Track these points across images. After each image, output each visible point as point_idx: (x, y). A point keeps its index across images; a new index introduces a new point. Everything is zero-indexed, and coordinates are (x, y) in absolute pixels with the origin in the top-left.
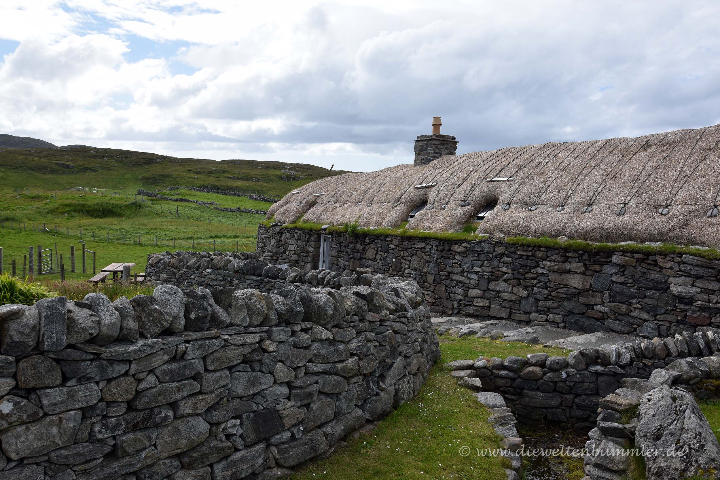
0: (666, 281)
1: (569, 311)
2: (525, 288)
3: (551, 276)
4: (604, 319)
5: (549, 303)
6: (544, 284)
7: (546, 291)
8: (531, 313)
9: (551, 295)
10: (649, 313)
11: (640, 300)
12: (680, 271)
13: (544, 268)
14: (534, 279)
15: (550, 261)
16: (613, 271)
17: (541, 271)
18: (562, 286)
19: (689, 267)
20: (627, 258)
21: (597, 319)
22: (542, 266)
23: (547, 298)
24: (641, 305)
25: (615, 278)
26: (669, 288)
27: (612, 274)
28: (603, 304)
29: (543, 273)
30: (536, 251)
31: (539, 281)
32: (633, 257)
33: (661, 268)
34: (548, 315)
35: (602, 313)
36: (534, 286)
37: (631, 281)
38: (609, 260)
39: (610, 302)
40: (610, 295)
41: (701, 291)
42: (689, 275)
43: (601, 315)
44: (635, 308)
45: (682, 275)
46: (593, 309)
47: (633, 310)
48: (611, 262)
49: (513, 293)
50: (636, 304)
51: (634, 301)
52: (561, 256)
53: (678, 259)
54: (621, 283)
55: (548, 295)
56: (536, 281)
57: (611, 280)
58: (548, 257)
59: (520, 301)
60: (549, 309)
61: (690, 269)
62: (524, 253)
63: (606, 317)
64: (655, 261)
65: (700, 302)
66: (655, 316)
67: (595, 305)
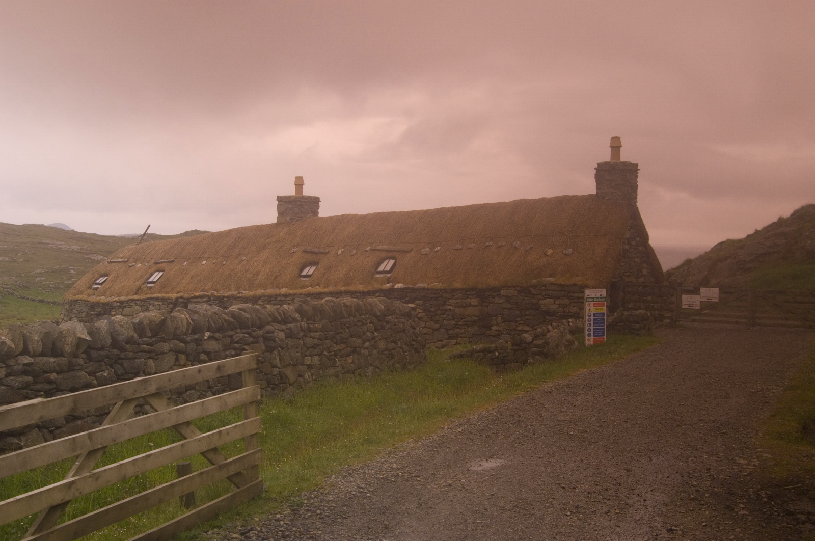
0: (538, 303)
1: (472, 334)
2: (437, 322)
3: (457, 310)
4: (499, 335)
5: (457, 330)
6: (452, 316)
7: (453, 322)
8: (443, 340)
9: (458, 325)
10: (529, 326)
11: (522, 318)
12: (546, 295)
13: (450, 305)
14: (444, 314)
15: (455, 299)
16: (502, 301)
17: (449, 307)
18: (466, 317)
19: (551, 292)
20: (511, 291)
21: (494, 336)
22: (448, 303)
23: (456, 327)
24: (524, 321)
25: (504, 305)
26: (540, 307)
27: (502, 303)
28: (497, 325)
29: (450, 309)
30: (443, 293)
31: (448, 315)
32: (515, 290)
33: (534, 295)
36: (444, 319)
37: (515, 306)
38: (499, 293)
39: (502, 322)
40: (502, 318)
41: (559, 307)
42: (551, 297)
43: (496, 332)
44: (520, 324)
45: (548, 298)
46: (491, 329)
47: (518, 325)
48: (500, 294)
49: (426, 327)
50: (520, 321)
51: (518, 319)
52: (463, 295)
53: (543, 288)
54: (509, 309)
55: (456, 325)
56: (445, 316)
57: (502, 308)
58: (453, 296)
59: (433, 333)
60: (457, 334)
61: (552, 293)
62: (434, 296)
63: (500, 333)
64: (530, 291)
65: (559, 313)
66: (533, 327)
67: (492, 326)
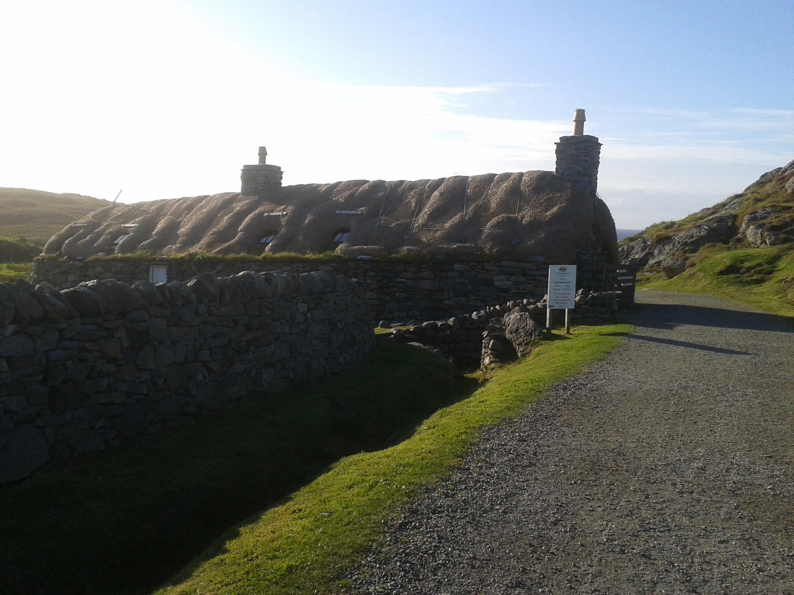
0: (491, 279)
1: (424, 307)
2: (388, 294)
3: (409, 283)
4: (450, 310)
5: (408, 303)
6: (404, 289)
7: (405, 294)
8: (394, 312)
9: (409, 297)
10: (481, 302)
11: (475, 293)
12: (500, 271)
13: (403, 278)
14: (395, 286)
15: (407, 272)
16: (455, 276)
18: (418, 289)
19: (505, 268)
21: (445, 311)
22: (401, 276)
25: (457, 280)
26: (493, 283)
27: (454, 278)
28: (449, 299)
29: (402, 282)
31: (400, 288)
32: (469, 265)
33: (488, 270)
34: (408, 312)
35: (449, 305)
37: (468, 281)
38: (452, 267)
39: (454, 297)
40: (454, 292)
42: (505, 273)
43: (448, 307)
45: (501, 274)
46: (442, 303)
47: (470, 300)
48: (453, 269)
49: (378, 299)
50: (472, 296)
51: (471, 294)
52: (416, 267)
53: (498, 264)
54: (461, 283)
55: (407, 297)
56: (396, 288)
57: (454, 282)
58: (406, 269)
59: (384, 305)
60: (409, 307)
61: (507, 270)
62: (386, 268)
63: (452, 308)
64: (483, 266)
65: (513, 290)
67: (443, 300)
